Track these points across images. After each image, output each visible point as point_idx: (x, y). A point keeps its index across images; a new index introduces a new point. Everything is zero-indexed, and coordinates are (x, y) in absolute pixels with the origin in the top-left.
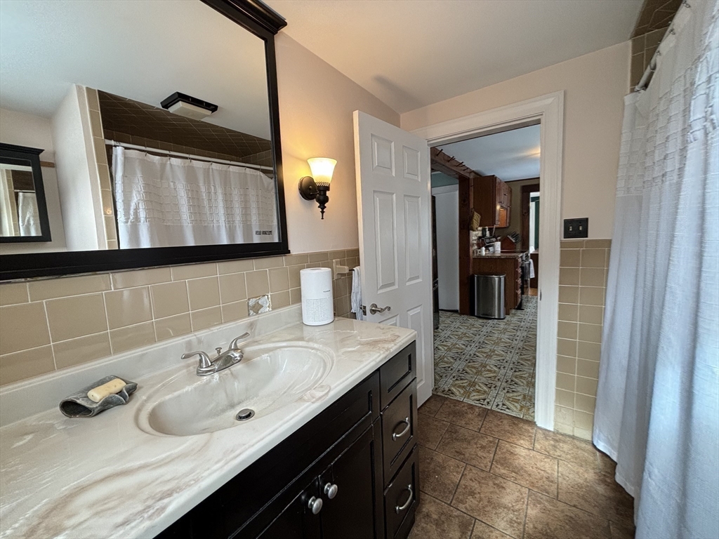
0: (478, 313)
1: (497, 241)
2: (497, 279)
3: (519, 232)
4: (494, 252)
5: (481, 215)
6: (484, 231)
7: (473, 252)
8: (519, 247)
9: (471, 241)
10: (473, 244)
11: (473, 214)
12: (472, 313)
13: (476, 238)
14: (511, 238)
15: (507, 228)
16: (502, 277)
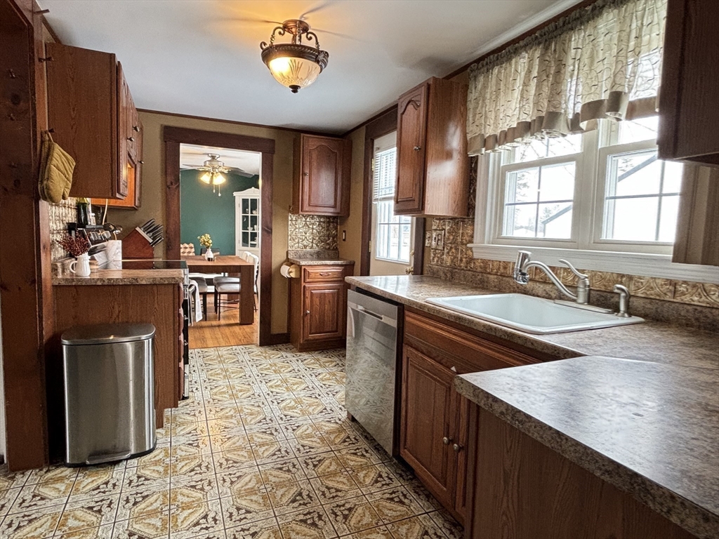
0: (72, 457)
1: (112, 238)
2: (130, 348)
3: (159, 220)
4: (106, 267)
5: (76, 158)
6: (80, 208)
7: (54, 269)
8: (159, 254)
9: (45, 235)
10: (53, 244)
11: (50, 149)
12: (54, 456)
13: (61, 226)
14: (144, 234)
15: (134, 209)
16: (147, 339)
